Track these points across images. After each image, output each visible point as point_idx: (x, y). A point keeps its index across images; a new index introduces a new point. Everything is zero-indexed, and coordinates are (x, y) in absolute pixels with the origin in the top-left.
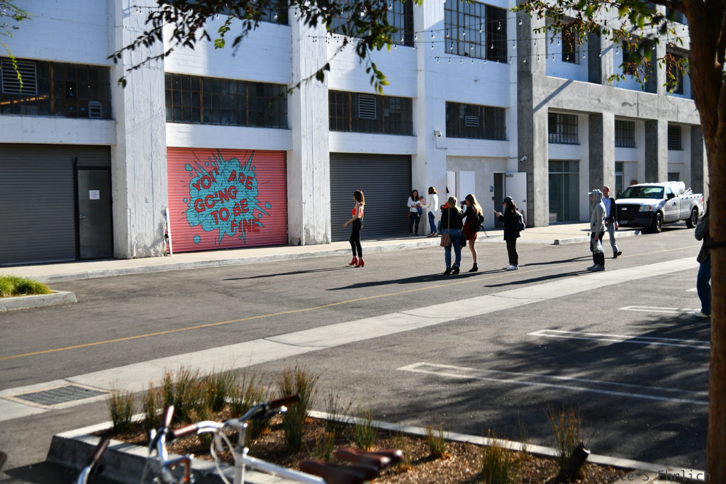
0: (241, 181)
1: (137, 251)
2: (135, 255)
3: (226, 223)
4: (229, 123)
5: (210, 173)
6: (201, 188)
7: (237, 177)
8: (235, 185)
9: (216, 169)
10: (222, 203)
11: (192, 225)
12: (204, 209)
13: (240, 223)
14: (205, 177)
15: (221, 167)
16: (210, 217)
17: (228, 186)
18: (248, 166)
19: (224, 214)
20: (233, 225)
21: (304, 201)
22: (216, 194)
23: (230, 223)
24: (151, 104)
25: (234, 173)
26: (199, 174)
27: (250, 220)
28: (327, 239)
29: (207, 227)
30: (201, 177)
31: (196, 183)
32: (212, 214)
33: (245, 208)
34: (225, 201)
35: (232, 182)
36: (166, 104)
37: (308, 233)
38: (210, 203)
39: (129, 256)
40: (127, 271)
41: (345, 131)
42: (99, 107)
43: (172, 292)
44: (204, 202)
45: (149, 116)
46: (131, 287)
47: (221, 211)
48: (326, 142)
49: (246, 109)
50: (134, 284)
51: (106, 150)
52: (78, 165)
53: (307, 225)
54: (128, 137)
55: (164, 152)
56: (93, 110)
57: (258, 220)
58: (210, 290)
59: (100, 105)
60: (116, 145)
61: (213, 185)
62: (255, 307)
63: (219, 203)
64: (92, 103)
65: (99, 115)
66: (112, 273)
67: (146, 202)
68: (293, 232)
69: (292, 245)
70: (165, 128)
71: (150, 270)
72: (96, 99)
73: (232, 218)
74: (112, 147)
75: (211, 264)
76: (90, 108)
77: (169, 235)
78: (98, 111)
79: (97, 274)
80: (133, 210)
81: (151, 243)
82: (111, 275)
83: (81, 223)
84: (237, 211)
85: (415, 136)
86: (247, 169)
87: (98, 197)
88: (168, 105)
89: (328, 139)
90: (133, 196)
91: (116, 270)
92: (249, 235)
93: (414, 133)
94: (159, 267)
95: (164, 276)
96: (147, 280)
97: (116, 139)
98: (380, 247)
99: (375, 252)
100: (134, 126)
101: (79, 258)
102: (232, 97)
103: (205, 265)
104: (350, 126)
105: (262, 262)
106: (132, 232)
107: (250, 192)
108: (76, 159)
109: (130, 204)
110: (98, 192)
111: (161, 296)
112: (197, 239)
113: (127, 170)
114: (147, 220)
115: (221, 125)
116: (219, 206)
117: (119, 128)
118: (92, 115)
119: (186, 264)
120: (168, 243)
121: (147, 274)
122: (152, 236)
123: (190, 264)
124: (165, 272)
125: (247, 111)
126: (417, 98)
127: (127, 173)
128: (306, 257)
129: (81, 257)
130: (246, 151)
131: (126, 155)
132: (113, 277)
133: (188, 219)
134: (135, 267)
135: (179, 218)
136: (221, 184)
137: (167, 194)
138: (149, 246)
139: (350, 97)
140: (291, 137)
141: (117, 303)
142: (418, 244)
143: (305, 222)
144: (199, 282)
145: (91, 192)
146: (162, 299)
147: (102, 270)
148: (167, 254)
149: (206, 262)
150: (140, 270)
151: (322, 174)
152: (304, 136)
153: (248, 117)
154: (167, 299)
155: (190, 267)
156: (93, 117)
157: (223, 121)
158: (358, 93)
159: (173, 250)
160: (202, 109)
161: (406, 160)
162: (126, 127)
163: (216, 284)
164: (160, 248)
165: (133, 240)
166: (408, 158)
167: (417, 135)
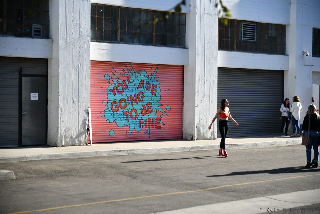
0: (148, 89)
1: (65, 141)
2: (63, 144)
3: (134, 121)
4: (140, 43)
5: (124, 81)
6: (116, 93)
7: (145, 85)
8: (143, 91)
9: (128, 79)
10: (132, 105)
11: (108, 121)
12: (118, 110)
13: (146, 121)
14: (119, 85)
15: (133, 77)
16: (123, 116)
17: (137, 91)
18: (153, 77)
19: (134, 114)
20: (140, 123)
21: (196, 105)
22: (128, 98)
23: (138, 121)
24: (80, 27)
25: (142, 82)
26: (115, 82)
27: (153, 119)
28: (214, 136)
29: (120, 124)
30: (117, 84)
31: (112, 89)
32: (124, 113)
33: (150, 110)
34: (134, 104)
35: (140, 89)
36: (91, 28)
37: (199, 130)
38: (123, 104)
39: (59, 145)
40: (56, 156)
41: (231, 51)
42: (40, 29)
43: (88, 174)
44: (118, 104)
45: (79, 37)
46: (58, 168)
47: (132, 111)
48: (215, 59)
49: (153, 32)
50: (60, 166)
51: (45, 62)
52: (23, 73)
53: (199, 124)
54: (61, 52)
55: (88, 65)
56: (35, 31)
57: (160, 119)
58: (118, 173)
59: (41, 27)
60: (52, 58)
61: (126, 91)
62: (152, 188)
63: (130, 105)
64: (35, 26)
65: (40, 35)
66: (45, 157)
67: (74, 103)
68: (187, 129)
69: (186, 140)
70: (90, 46)
71: (74, 156)
72: (38, 23)
73: (140, 117)
74: (49, 60)
75: (121, 153)
76: (33, 30)
77: (90, 129)
78: (39, 32)
79: (33, 157)
80: (63, 109)
81: (76, 135)
82: (44, 159)
83: (23, 118)
84: (144, 112)
85: (288, 55)
86: (153, 79)
87: (37, 98)
88: (92, 28)
89: (217, 57)
90: (64, 98)
91: (48, 155)
92: (153, 131)
93: (286, 53)
94: (81, 153)
95: (84, 161)
96: (71, 163)
97: (52, 54)
98: (256, 144)
99: (252, 147)
100: (65, 44)
101: (21, 145)
102: (142, 23)
103: (117, 153)
104: (235, 47)
105: (161, 152)
106: (62, 126)
107: (154, 97)
108: (21, 69)
109: (61, 105)
110: (37, 94)
111: (80, 176)
112: (112, 133)
113: (60, 78)
114: (74, 117)
115: (133, 44)
116: (130, 107)
117: (54, 45)
118: (35, 35)
119: (102, 152)
120: (89, 135)
121: (72, 159)
122: (77, 129)
123: (105, 152)
124: (85, 158)
125: (154, 33)
126: (289, 25)
127: (60, 80)
128: (196, 150)
129: (22, 145)
130: (152, 66)
131: (59, 66)
132: (46, 160)
133: (106, 117)
134: (63, 153)
135: (99, 116)
136: (132, 90)
137: (89, 97)
138: (74, 137)
139: (236, 24)
140: (188, 54)
141: (46, 181)
142: (287, 142)
143: (197, 122)
144: (111, 166)
145: (32, 94)
146: (81, 179)
147: (37, 155)
148: (88, 143)
149: (117, 151)
150: (66, 155)
151: (212, 84)
152: (198, 54)
153: (154, 38)
154: (84, 179)
155: (105, 155)
156: (35, 36)
157: (135, 41)
158: (242, 21)
159: (93, 140)
160: (119, 31)
161: (280, 75)
162: (60, 45)
163: (123, 169)
164: (83, 139)
165: (62, 132)
166: (281, 73)
167: (289, 54)
